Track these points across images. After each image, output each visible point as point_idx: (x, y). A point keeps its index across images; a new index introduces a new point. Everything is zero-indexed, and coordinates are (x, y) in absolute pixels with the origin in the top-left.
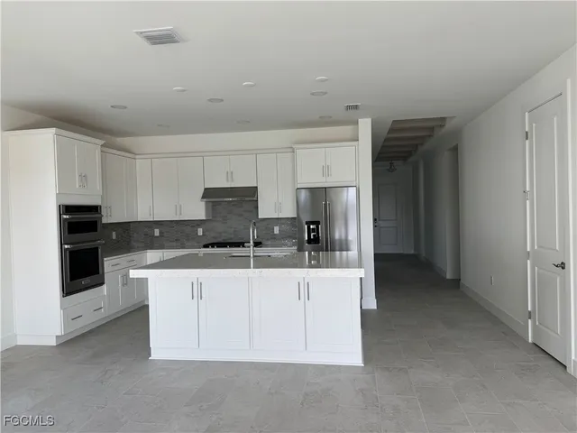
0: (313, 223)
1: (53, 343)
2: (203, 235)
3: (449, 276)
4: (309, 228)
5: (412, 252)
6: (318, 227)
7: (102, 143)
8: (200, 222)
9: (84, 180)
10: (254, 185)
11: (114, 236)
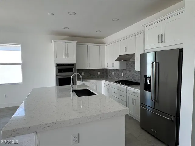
2: (124, 76)
7: (76, 42)
8: (123, 71)
9: (67, 55)
10: (134, 53)
11: (99, 73)
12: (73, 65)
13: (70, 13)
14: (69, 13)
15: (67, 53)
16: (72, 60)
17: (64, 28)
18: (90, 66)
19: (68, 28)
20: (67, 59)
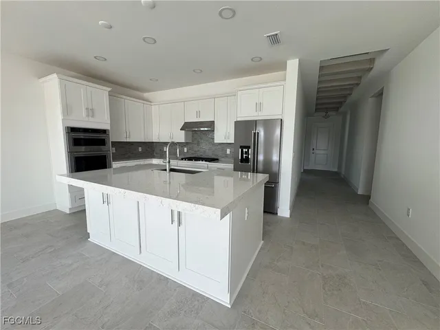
0: (245, 147)
1: (68, 212)
2: (187, 152)
3: (360, 192)
4: (242, 151)
5: (336, 170)
6: (248, 150)
7: (109, 89)
8: (185, 144)
9: (91, 112)
10: (212, 120)
11: (140, 149)
12: (104, 131)
13: (146, 40)
14: (144, 39)
15: (90, 107)
16: (101, 121)
17: (95, 57)
18: (129, 137)
19: (106, 60)
20: (90, 118)
